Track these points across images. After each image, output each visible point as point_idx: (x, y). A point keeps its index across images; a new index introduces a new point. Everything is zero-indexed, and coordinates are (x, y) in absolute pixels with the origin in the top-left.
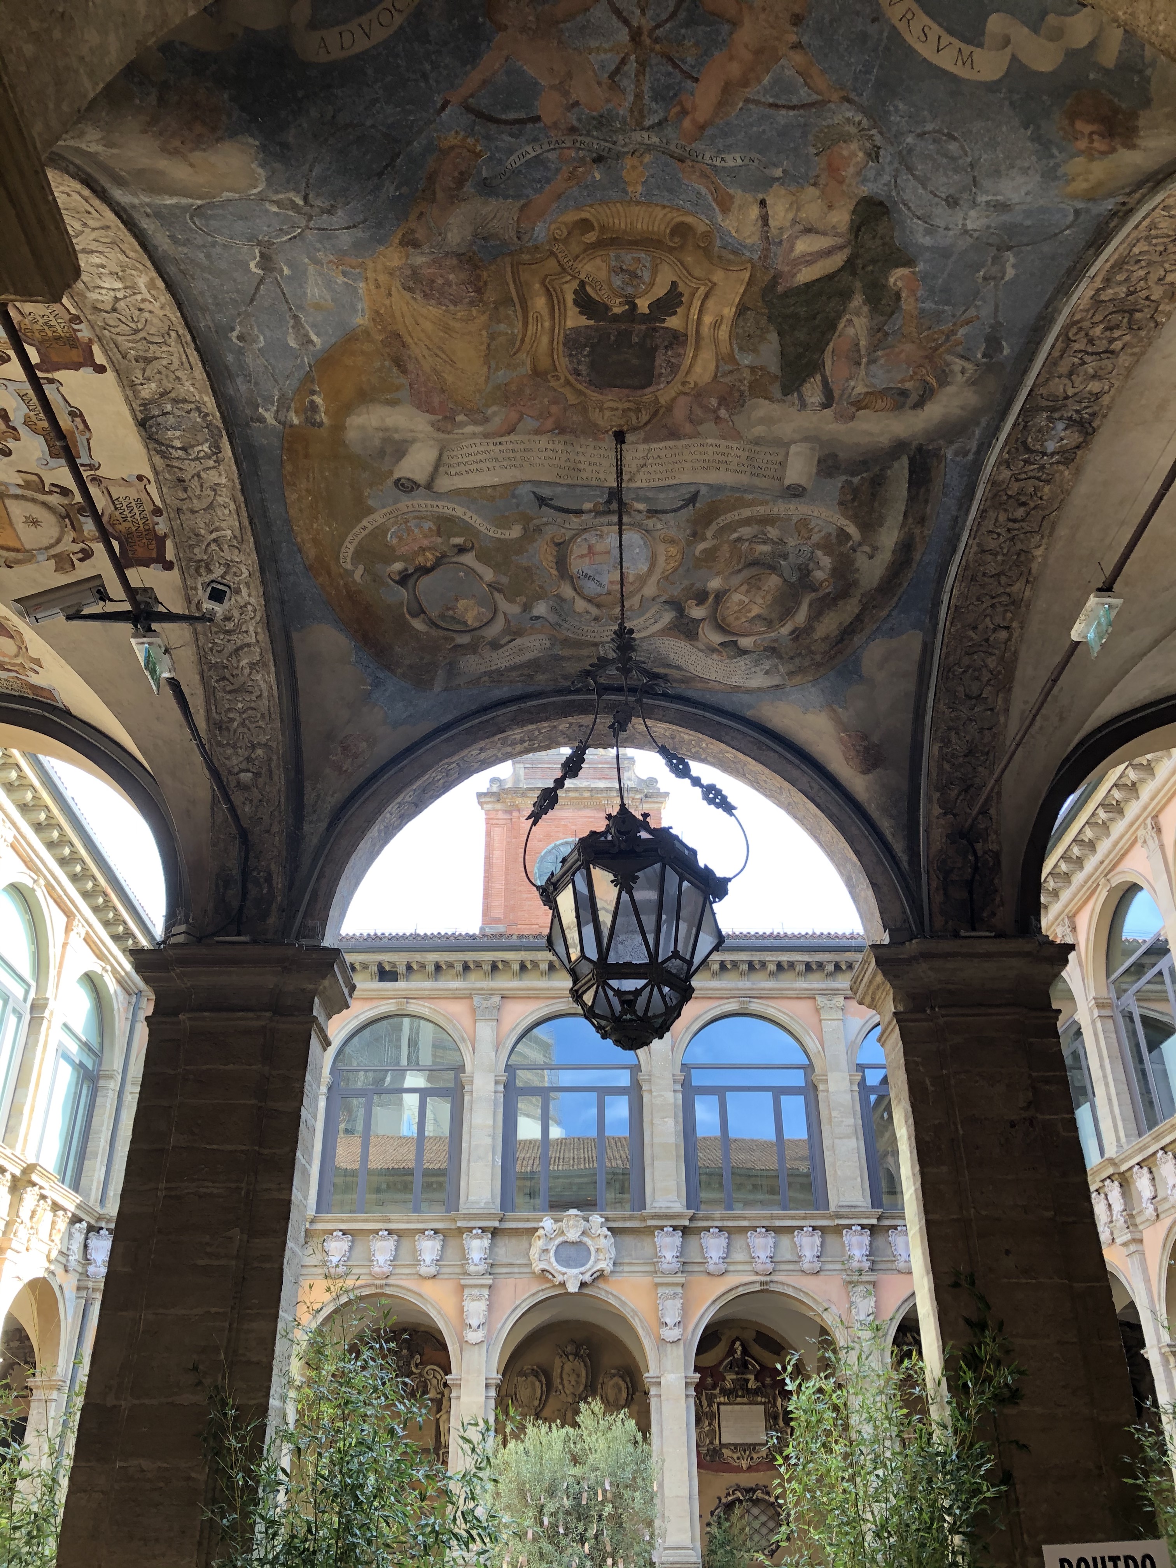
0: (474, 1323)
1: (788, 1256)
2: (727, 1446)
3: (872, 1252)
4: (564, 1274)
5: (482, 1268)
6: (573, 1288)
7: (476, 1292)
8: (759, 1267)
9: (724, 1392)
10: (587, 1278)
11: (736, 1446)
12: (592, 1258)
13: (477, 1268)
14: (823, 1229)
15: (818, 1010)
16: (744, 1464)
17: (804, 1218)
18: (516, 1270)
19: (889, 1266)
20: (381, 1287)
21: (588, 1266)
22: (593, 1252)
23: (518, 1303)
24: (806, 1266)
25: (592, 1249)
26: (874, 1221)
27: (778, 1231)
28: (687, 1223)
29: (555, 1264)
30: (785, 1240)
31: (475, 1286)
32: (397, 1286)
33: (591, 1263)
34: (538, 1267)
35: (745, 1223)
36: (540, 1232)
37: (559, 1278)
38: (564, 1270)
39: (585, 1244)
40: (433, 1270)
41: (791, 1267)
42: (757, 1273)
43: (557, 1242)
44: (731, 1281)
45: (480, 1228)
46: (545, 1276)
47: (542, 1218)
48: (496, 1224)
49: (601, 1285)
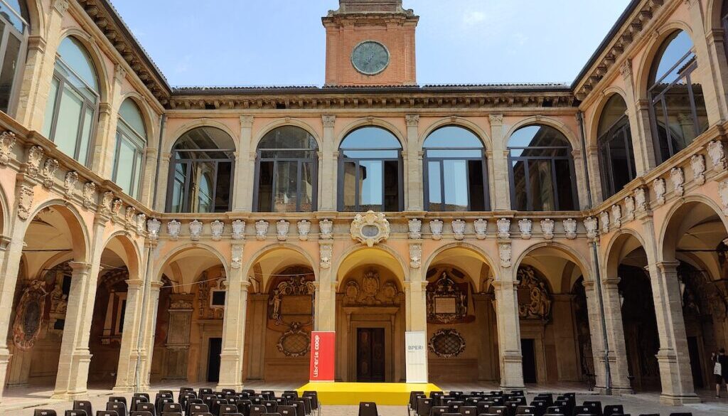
0: (326, 259)
1: (471, 232)
2: (438, 314)
3: (511, 230)
5: (329, 236)
7: (326, 247)
8: (457, 237)
9: (438, 293)
10: (377, 241)
11: (442, 314)
12: (380, 232)
13: (326, 236)
14: (487, 220)
15: (489, 122)
16: (446, 321)
17: (479, 215)
18: (344, 237)
19: (518, 236)
21: (377, 236)
22: (380, 230)
23: (345, 252)
24: (479, 236)
26: (512, 216)
27: (466, 221)
28: (424, 217)
29: (362, 235)
30: (470, 225)
31: (326, 244)
32: (290, 244)
33: (379, 234)
34: (354, 236)
35: (451, 217)
36: (355, 221)
38: (366, 237)
39: (376, 226)
40: (305, 237)
41: (472, 236)
42: (456, 239)
43: (363, 226)
44: (443, 242)
45: (327, 219)
46: (357, 240)
47: (356, 215)
48: (334, 217)
49: (383, 244)
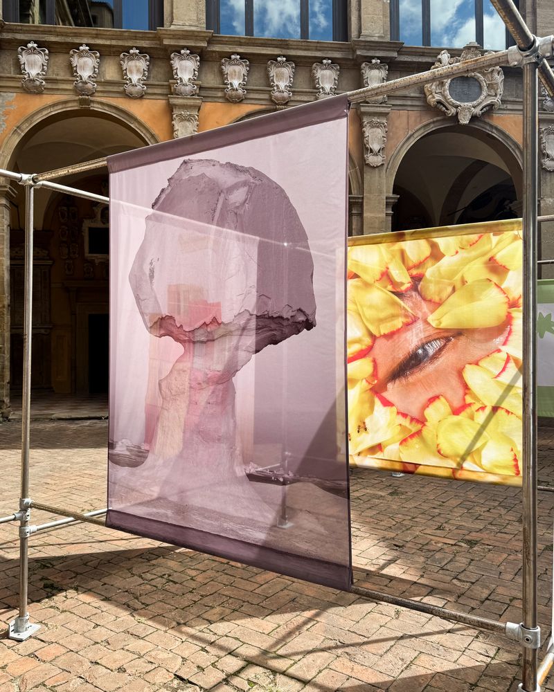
4: (457, 107)
6: (464, 120)
7: (375, 119)
10: (477, 111)
12: (484, 93)
18: (409, 103)
21: (479, 100)
22: (485, 88)
23: (410, 133)
25: (484, 84)
29: (449, 97)
31: (375, 114)
33: (482, 97)
34: (434, 98)
36: (437, 65)
37: (453, 111)
45: (378, 58)
46: (437, 110)
47: (439, 51)
48: (395, 54)
49: (487, 120)
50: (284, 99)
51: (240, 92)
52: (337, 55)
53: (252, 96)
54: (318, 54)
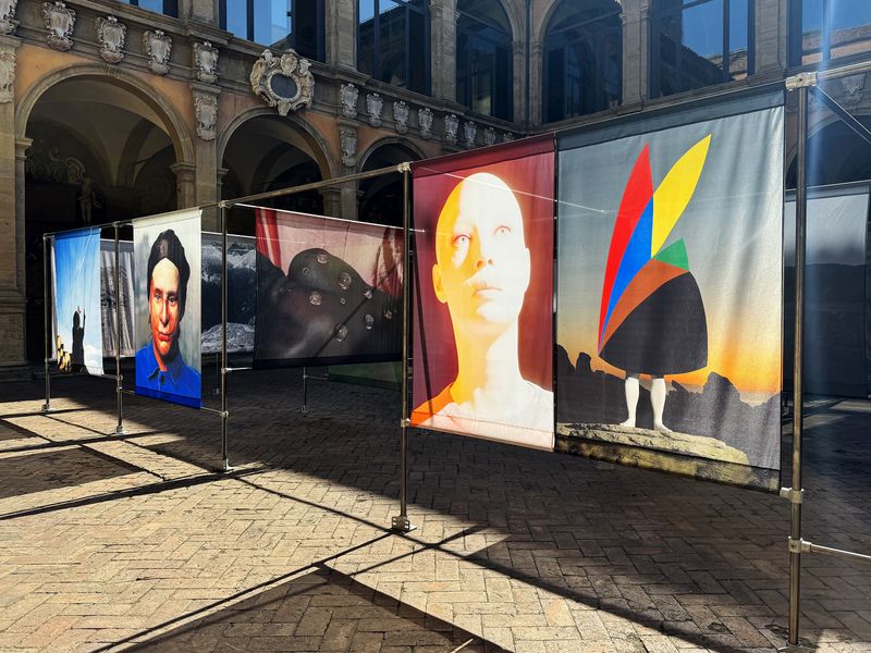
0: (207, 122)
1: (413, 125)
3: (458, 133)
4: (277, 100)
5: (212, 78)
7: (207, 97)
8: (399, 129)
10: (293, 107)
12: (299, 93)
13: (208, 77)
14: (435, 112)
17: (428, 102)
18: (236, 88)
20: (112, 71)
21: (295, 98)
22: (299, 89)
23: (237, 115)
24: (423, 134)
25: (298, 85)
26: (462, 114)
27: (411, 106)
28: (363, 84)
29: (271, 90)
30: (414, 114)
31: (206, 92)
32: (128, 74)
33: (297, 96)
34: (257, 90)
35: (395, 95)
36: (261, 60)
37: (273, 103)
38: (278, 97)
39: (293, 80)
40: (164, 68)
41: (414, 132)
42: (397, 132)
43: (274, 72)
44: (383, 133)
45: (210, 42)
46: (261, 98)
47: (263, 49)
48: (225, 42)
49: (301, 116)
50: (115, 59)
51: (66, 41)
52: (171, 29)
53: (78, 48)
54: (151, 23)
